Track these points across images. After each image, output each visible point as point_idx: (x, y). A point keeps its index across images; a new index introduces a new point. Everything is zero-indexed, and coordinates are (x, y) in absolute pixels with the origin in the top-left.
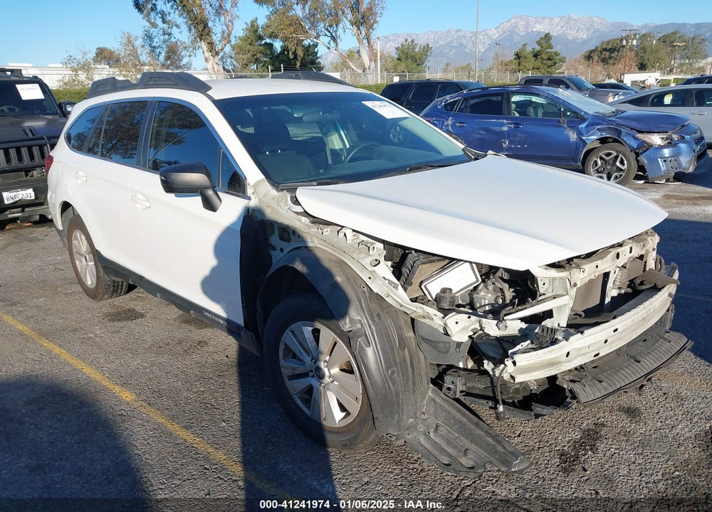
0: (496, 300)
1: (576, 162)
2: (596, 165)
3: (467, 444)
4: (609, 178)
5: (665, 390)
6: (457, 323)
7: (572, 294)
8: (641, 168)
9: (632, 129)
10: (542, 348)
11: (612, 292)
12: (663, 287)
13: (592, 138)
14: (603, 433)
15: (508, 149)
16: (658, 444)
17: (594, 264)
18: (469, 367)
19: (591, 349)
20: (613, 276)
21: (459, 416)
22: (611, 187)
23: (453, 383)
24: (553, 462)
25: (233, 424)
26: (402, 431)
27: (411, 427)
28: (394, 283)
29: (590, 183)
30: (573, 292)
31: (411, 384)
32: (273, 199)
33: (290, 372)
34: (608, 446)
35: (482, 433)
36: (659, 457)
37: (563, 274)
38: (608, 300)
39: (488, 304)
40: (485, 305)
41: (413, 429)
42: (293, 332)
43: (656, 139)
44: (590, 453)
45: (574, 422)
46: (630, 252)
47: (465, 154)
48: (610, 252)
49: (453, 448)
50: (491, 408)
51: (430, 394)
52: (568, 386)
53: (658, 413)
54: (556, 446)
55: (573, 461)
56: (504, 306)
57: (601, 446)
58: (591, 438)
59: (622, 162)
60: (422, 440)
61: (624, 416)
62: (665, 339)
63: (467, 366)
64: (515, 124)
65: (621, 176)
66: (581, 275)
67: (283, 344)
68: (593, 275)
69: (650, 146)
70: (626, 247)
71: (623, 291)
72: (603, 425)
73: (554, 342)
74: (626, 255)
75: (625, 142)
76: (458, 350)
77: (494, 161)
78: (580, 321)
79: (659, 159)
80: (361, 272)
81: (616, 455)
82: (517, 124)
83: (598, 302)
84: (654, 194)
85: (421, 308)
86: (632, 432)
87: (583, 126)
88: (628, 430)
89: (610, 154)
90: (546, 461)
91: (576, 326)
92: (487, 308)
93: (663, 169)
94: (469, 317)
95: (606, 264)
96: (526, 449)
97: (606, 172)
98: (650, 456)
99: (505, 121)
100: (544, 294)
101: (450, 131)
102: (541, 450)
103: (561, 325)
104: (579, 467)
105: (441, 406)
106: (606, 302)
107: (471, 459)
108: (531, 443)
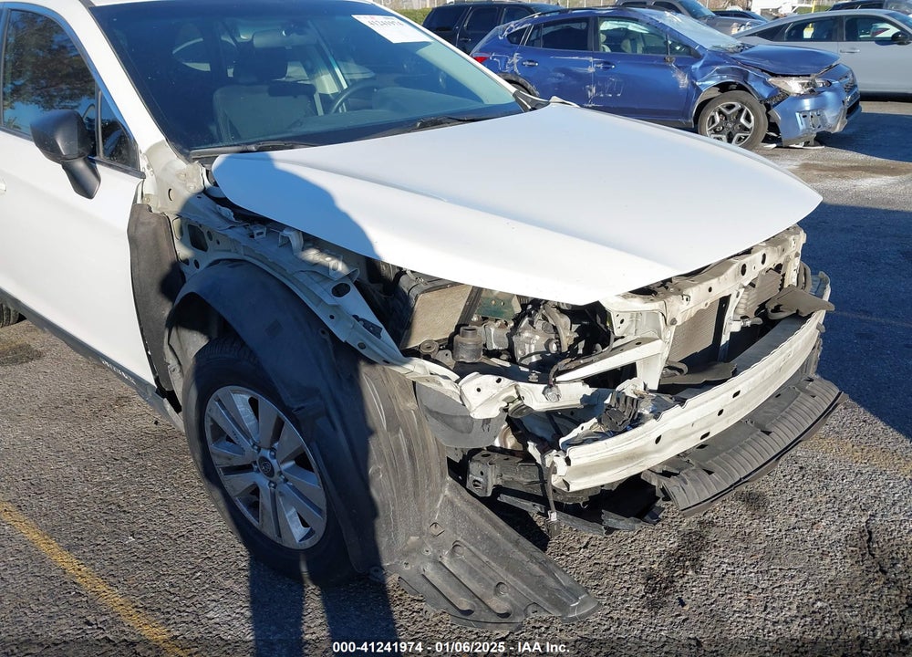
0: (547, 345)
1: (687, 118)
2: (713, 122)
3: (502, 574)
4: (730, 140)
5: (801, 462)
6: (479, 390)
7: (668, 336)
8: (773, 126)
9: (763, 71)
10: (615, 434)
11: (732, 326)
12: (809, 316)
13: (709, 84)
14: (711, 537)
15: (596, 99)
16: (791, 553)
17: (706, 285)
18: (509, 447)
19: (696, 427)
20: (735, 301)
21: (489, 529)
22: (733, 154)
23: (482, 473)
24: (635, 591)
25: (146, 539)
26: (396, 560)
27: (414, 550)
28: (373, 325)
29: (705, 147)
30: (669, 334)
31: (410, 484)
32: (178, 176)
33: (226, 463)
34: (717, 559)
35: (524, 557)
36: (793, 577)
37: (655, 305)
38: (725, 338)
39: (535, 353)
40: (530, 355)
41: (414, 555)
42: (219, 401)
43: (794, 86)
44: (690, 573)
45: (669, 520)
46: (763, 262)
47: (517, 100)
48: (732, 264)
49: (479, 581)
50: (539, 513)
51: (447, 492)
52: (659, 482)
53: (791, 500)
54: (640, 563)
55: (666, 588)
56: (560, 356)
57: (708, 560)
58: (692, 548)
59: (748, 118)
60: (429, 570)
61: (742, 508)
62: (806, 392)
63: (506, 444)
64: (605, 63)
65: (746, 137)
66: (684, 306)
67: (209, 419)
68: (703, 305)
69: (786, 95)
70: (756, 255)
71: (748, 323)
72: (712, 524)
73: (636, 421)
74: (755, 266)
75: (753, 89)
76: (486, 427)
77: (558, 111)
78: (679, 379)
79: (797, 114)
80: (317, 306)
81: (729, 575)
82: (609, 63)
83: (710, 342)
84: (789, 162)
85: (420, 366)
86: (753, 535)
87: (698, 65)
88: (747, 531)
89: (732, 106)
90: (625, 590)
91: (673, 391)
92: (534, 359)
93: (801, 127)
94: (499, 381)
95: (724, 285)
96: (596, 569)
97: (726, 130)
98: (780, 575)
99: (591, 59)
100: (623, 337)
101: (516, 73)
102: (618, 570)
103: (650, 387)
104: (673, 599)
105: (462, 513)
106: (723, 342)
107: (505, 599)
108: (604, 559)
